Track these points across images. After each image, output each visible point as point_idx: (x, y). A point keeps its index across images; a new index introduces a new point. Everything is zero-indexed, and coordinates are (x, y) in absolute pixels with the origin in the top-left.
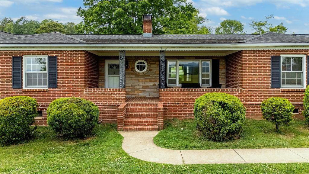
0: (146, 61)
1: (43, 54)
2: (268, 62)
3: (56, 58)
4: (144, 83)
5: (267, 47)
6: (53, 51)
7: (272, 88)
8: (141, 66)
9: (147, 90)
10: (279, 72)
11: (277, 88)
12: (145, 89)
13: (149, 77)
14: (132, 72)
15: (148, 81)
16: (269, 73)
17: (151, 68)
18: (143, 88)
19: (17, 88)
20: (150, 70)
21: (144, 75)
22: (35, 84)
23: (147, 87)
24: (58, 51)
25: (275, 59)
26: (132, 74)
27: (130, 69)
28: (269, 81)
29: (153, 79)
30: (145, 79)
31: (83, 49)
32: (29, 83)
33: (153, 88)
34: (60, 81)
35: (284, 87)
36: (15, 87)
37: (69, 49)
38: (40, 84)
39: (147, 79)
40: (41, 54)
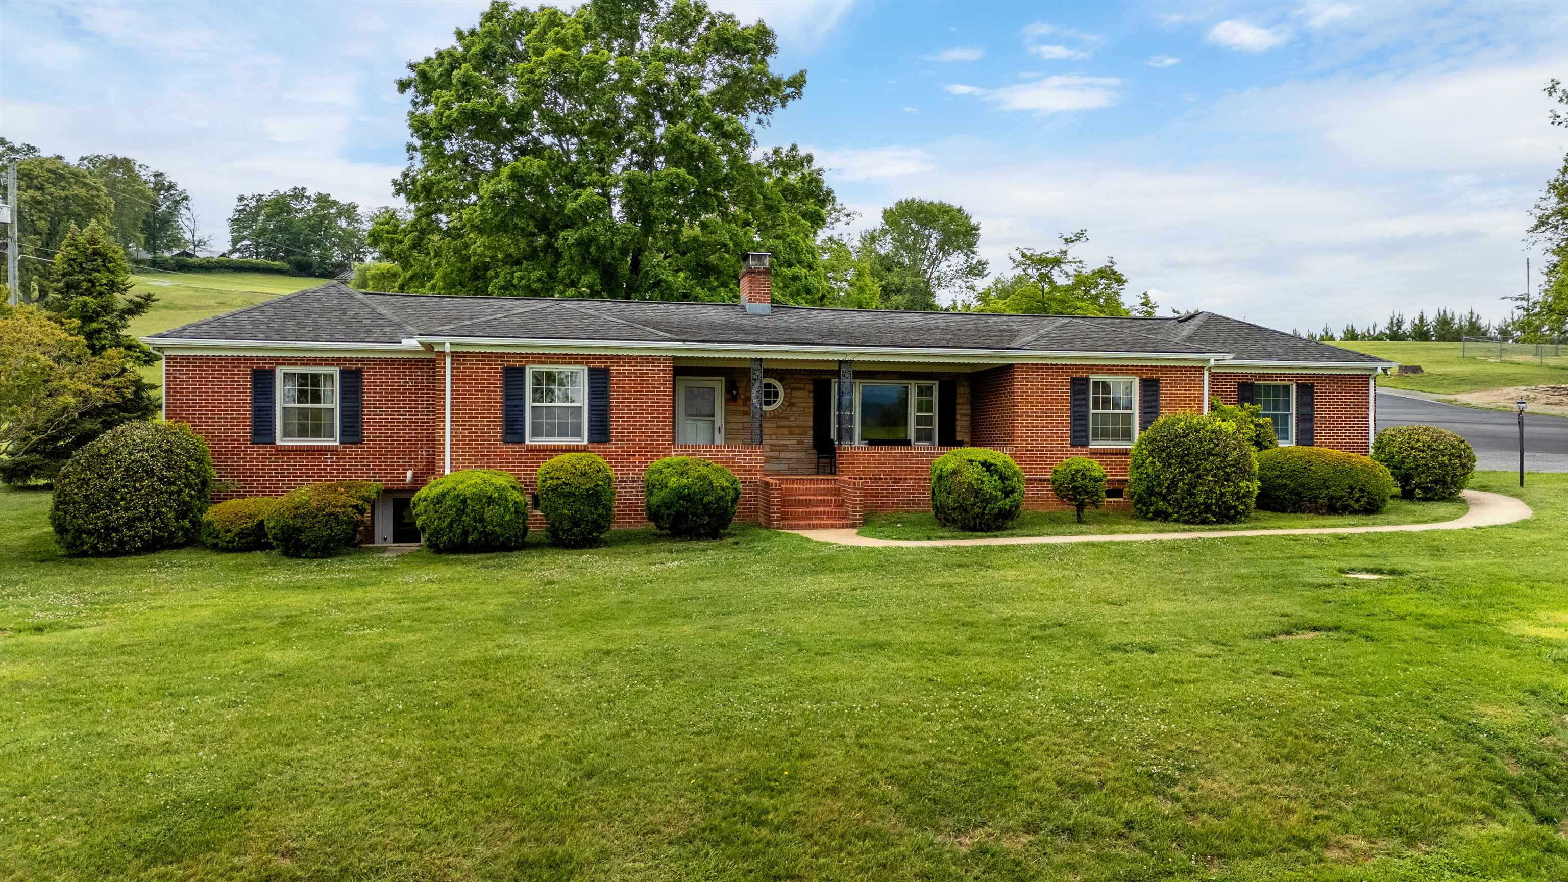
0: (780, 381)
1: (576, 363)
2: (1064, 389)
3: (606, 372)
4: (774, 437)
5: (1063, 358)
6: (600, 357)
7: (1073, 445)
8: (769, 395)
9: (783, 455)
10: (1087, 413)
11: (1082, 446)
12: (777, 454)
13: (787, 423)
14: (746, 409)
15: (786, 431)
16: (1067, 416)
17: (793, 400)
18: (772, 450)
19: (514, 443)
20: (791, 405)
21: (775, 416)
22: (550, 434)
23: (782, 448)
24: (611, 357)
25: (1079, 385)
26: (746, 413)
27: (740, 402)
28: (1067, 430)
29: (799, 427)
30: (778, 427)
31: (669, 354)
32: (536, 433)
33: (797, 451)
34: (616, 426)
35: (1095, 445)
36: (510, 438)
37: (637, 353)
38: (563, 434)
39: (784, 427)
40: (570, 363)
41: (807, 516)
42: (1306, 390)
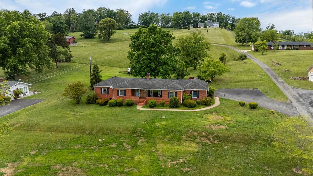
5: (166, 90)
7: (168, 98)
12: (145, 96)
14: (142, 91)
16: (167, 95)
19: (119, 96)
25: (169, 92)
30: (145, 93)
31: (131, 89)
34: (126, 95)
37: (128, 89)
38: (122, 95)
40: (123, 89)
41: (141, 104)
42: (199, 92)
